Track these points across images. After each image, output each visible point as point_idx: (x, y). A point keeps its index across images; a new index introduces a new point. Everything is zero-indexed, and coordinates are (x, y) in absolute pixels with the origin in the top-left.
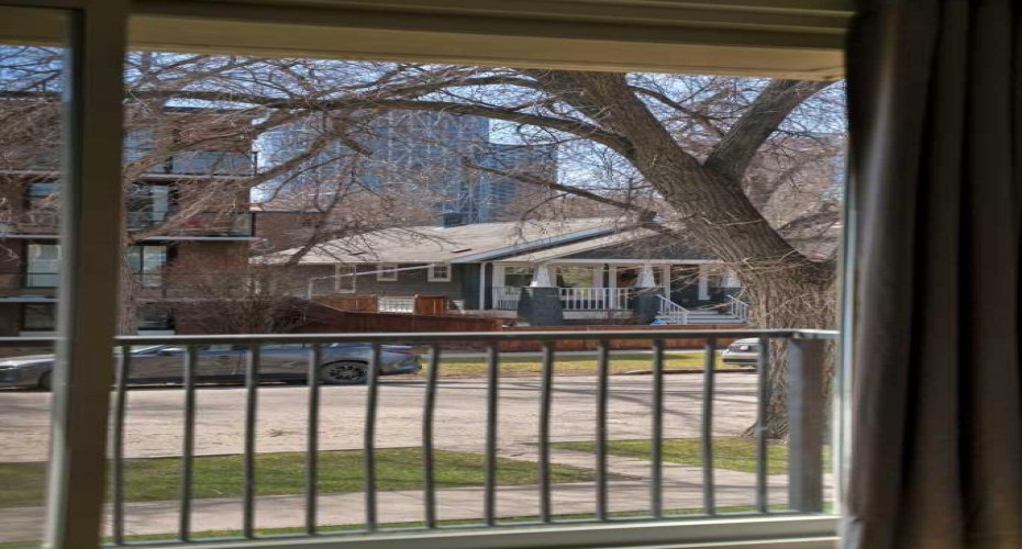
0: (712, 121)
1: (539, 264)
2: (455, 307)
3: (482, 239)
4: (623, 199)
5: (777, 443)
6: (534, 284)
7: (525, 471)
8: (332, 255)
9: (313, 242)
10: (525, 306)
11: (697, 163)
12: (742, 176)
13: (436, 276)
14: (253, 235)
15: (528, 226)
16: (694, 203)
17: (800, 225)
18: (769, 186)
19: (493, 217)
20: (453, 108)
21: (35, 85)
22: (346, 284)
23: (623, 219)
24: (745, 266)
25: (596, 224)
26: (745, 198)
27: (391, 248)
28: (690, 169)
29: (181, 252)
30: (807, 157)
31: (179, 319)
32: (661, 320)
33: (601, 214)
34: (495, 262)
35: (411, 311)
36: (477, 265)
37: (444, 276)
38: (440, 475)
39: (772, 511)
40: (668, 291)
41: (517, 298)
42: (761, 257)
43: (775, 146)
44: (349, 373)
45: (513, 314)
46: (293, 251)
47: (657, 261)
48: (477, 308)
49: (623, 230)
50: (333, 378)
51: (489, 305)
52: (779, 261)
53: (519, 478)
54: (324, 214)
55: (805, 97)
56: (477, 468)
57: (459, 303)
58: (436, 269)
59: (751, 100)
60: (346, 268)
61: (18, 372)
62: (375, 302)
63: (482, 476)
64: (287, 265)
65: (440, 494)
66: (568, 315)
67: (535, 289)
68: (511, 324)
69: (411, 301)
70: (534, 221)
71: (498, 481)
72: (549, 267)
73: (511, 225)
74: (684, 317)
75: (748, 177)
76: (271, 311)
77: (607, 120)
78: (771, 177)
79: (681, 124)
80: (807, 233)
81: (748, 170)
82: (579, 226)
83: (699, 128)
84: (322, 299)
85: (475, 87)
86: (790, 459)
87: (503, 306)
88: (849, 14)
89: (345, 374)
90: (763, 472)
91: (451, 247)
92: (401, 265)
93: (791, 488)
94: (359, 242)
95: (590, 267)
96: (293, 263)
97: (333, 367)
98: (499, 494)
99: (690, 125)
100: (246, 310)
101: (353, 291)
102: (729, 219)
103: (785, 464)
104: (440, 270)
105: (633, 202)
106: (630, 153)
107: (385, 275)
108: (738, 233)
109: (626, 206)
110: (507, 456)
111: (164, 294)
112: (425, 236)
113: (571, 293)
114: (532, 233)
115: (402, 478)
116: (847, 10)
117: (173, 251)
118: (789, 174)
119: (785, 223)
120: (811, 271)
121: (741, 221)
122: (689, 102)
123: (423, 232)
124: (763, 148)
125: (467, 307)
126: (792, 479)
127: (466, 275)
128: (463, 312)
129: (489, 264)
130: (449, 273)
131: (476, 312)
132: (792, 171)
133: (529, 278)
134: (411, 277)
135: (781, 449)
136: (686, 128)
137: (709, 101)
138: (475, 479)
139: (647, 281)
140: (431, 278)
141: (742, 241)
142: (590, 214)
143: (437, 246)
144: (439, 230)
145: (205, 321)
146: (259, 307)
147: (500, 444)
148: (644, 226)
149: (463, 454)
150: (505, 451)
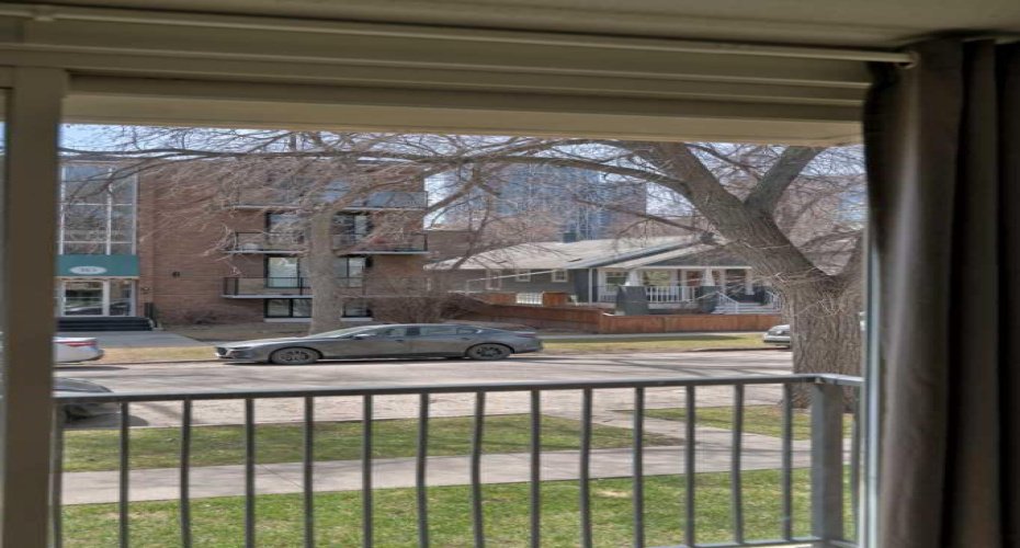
0: (751, 169)
1: (631, 269)
2: (570, 300)
3: (589, 252)
4: (689, 225)
5: (803, 412)
6: (627, 284)
7: (611, 435)
8: (482, 264)
9: (468, 255)
10: (621, 299)
11: (739, 201)
12: (774, 208)
13: (558, 278)
14: (426, 250)
15: (621, 242)
16: (737, 231)
17: (819, 243)
18: (794, 215)
19: (602, 235)
20: (555, 162)
21: (259, 148)
22: (494, 283)
23: (690, 237)
24: (777, 279)
25: (670, 240)
26: (775, 227)
27: (524, 258)
28: (734, 206)
29: (375, 262)
30: (821, 194)
31: (375, 310)
32: (719, 310)
33: (675, 234)
34: (599, 268)
35: (540, 303)
36: (587, 270)
37: (563, 278)
38: (545, 439)
39: (795, 538)
40: (724, 289)
41: (614, 293)
42: (789, 272)
43: (798, 187)
44: (491, 352)
45: (612, 306)
46: (454, 261)
47: (716, 267)
48: (587, 300)
49: (690, 245)
50: (479, 356)
51: (595, 299)
52: (804, 276)
53: (606, 443)
54: (477, 234)
55: (819, 152)
56: (574, 433)
57: (574, 297)
58: (558, 273)
59: (779, 153)
60: (494, 273)
61: (255, 351)
62: (515, 298)
63: (578, 441)
64: (450, 271)
65: (545, 457)
66: (652, 306)
67: (628, 288)
68: (611, 311)
69: (540, 296)
70: (626, 239)
71: (593, 446)
72: (638, 272)
73: (609, 242)
74: (736, 308)
75: (779, 208)
76: (438, 304)
77: (671, 170)
78: (796, 208)
79: (727, 170)
80: (824, 248)
81: (779, 203)
82: (657, 242)
83: (742, 173)
84: (475, 295)
85: (574, 146)
86: (813, 426)
87: (605, 299)
88: (866, 85)
89: (487, 353)
90: (788, 437)
91: (567, 257)
92: (533, 271)
93: (814, 452)
94: (502, 254)
95: (669, 271)
96: (455, 269)
97: (480, 348)
98: (592, 457)
99: (735, 171)
100: (420, 304)
101: (498, 289)
102: (765, 244)
103: (808, 430)
104: (560, 273)
105: (696, 226)
106: (688, 195)
107: (521, 277)
108: (772, 254)
109: (692, 229)
110: (599, 422)
111: (364, 293)
112: (548, 250)
113: (654, 290)
114: (624, 248)
115: (517, 442)
116: (865, 81)
117: (369, 262)
118: (809, 205)
119: (807, 240)
120: (828, 283)
121: (775, 244)
122: (734, 155)
123: (548, 247)
124: (791, 187)
125: (580, 300)
126: (814, 445)
127: (578, 278)
128: (577, 304)
129: (595, 269)
130: (566, 275)
131: (585, 304)
132: (811, 204)
133: (624, 280)
134: (539, 279)
135: (804, 418)
136: (733, 173)
137: (749, 154)
138: (573, 444)
139: (709, 281)
140: (554, 280)
141: (775, 260)
142: (667, 233)
143: (559, 256)
144: (560, 245)
145: (392, 311)
146: (429, 302)
147: (595, 410)
148: (706, 243)
149: (567, 420)
150: (599, 418)
